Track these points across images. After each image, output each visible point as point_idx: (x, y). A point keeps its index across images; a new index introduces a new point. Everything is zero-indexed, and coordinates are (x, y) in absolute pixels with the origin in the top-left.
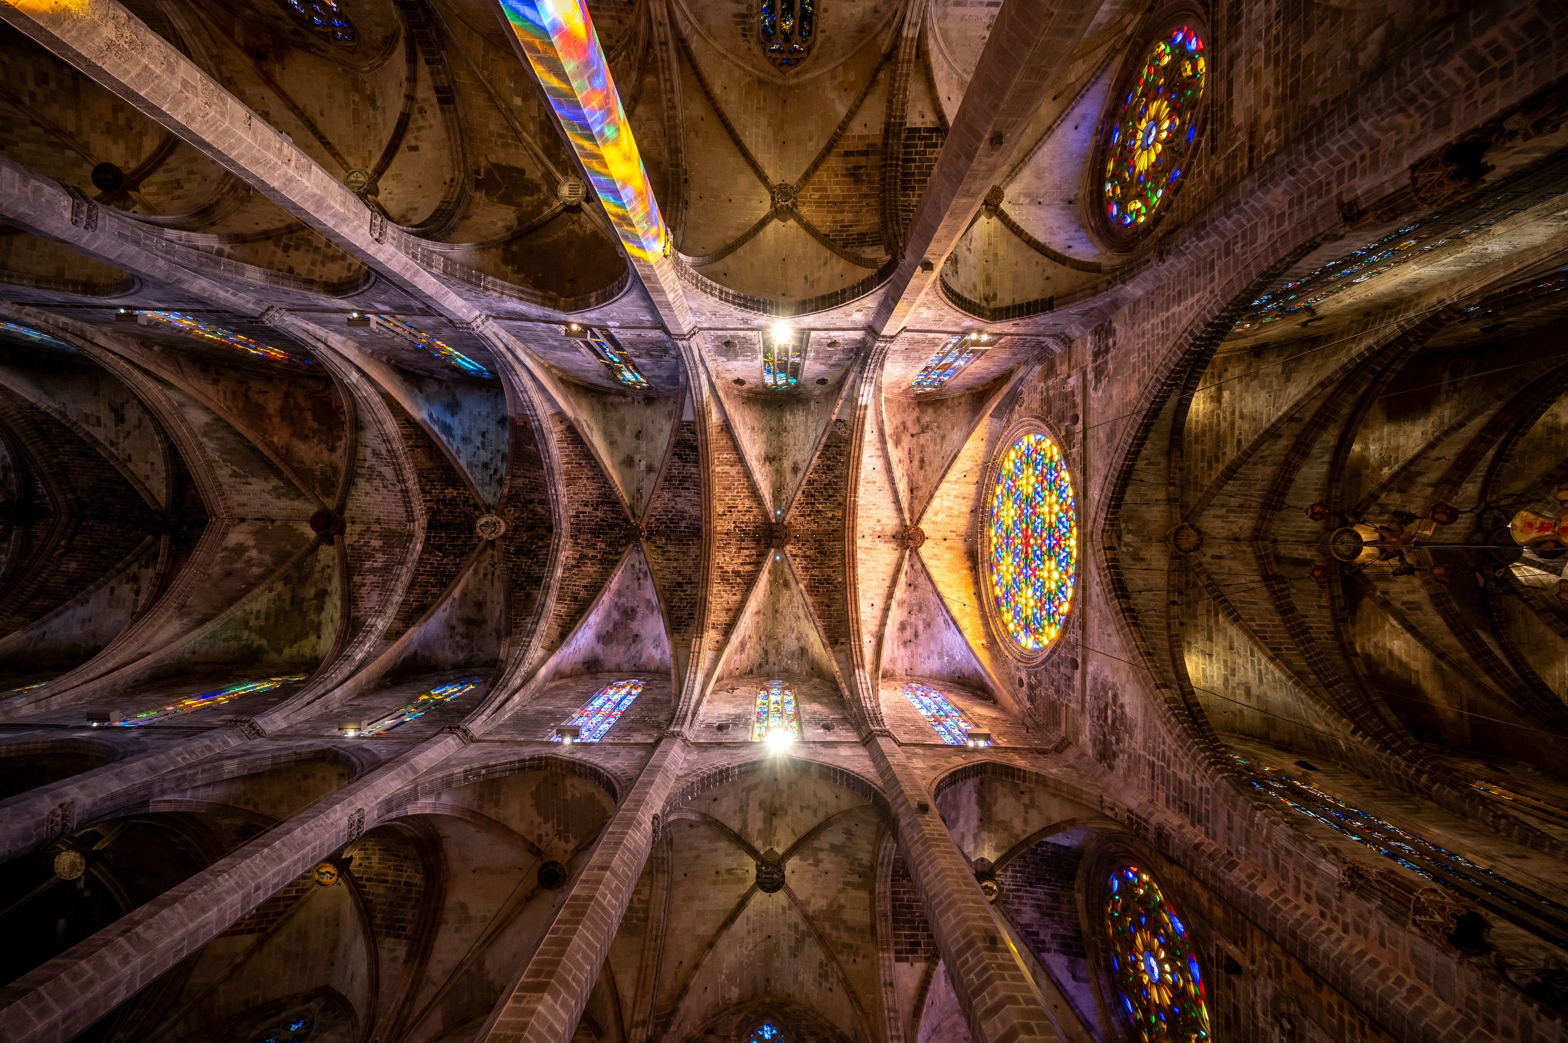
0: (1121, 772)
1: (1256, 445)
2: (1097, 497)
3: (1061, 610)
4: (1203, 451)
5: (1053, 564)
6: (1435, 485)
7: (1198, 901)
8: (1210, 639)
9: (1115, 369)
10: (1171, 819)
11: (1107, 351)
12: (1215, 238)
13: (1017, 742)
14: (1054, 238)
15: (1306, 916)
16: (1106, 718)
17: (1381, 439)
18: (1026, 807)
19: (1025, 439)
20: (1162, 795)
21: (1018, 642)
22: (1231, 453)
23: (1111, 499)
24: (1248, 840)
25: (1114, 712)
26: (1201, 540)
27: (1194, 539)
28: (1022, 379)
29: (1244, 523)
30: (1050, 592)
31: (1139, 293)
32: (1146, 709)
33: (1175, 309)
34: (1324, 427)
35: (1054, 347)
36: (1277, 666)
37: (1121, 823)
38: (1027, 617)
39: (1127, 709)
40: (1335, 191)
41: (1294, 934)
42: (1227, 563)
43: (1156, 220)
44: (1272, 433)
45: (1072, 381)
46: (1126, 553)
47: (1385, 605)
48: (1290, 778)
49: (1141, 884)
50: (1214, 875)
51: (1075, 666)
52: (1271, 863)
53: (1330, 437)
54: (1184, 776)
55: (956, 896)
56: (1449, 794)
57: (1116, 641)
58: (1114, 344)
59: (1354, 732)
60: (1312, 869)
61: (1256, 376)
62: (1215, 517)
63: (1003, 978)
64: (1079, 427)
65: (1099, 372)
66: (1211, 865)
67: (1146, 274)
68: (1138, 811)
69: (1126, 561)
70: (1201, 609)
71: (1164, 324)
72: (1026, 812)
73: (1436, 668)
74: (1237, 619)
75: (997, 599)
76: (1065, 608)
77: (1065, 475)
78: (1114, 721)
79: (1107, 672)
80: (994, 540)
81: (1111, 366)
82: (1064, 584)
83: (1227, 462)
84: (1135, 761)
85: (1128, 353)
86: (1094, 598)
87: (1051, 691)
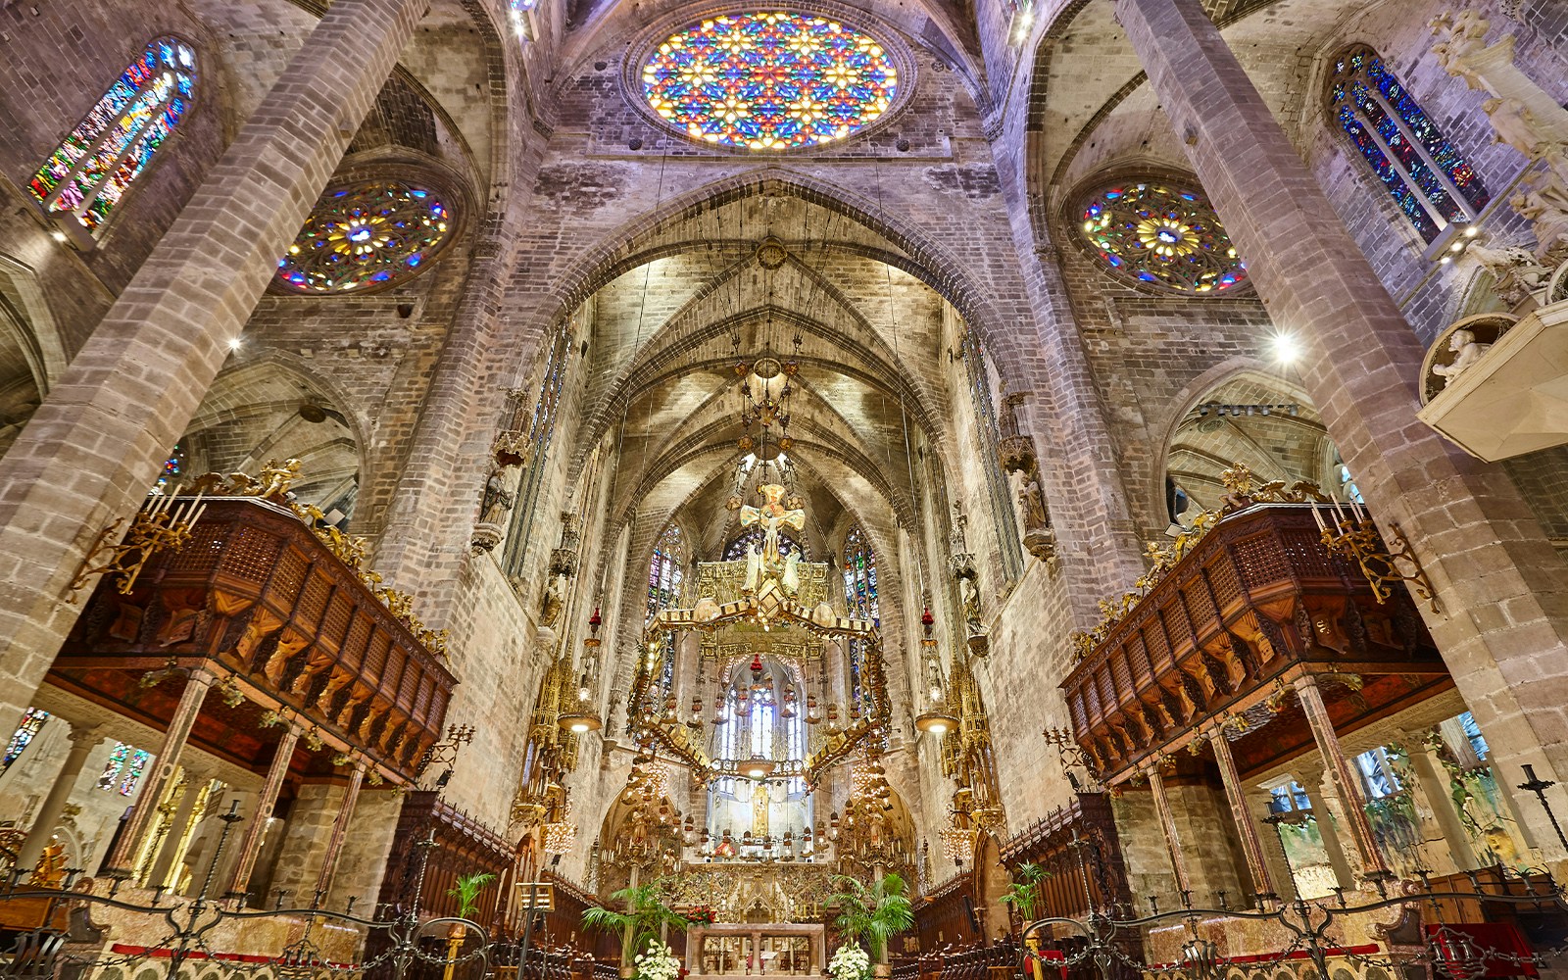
0: (536, 202)
1: (854, 313)
2: (815, 174)
3: (692, 125)
4: (854, 270)
5: (743, 114)
6: (812, 419)
7: (446, 281)
8: (679, 275)
9: (946, 197)
10: (509, 254)
11: (968, 187)
12: (1038, 300)
13: (532, 72)
14: (1111, 126)
15: (475, 367)
16: (587, 185)
17: (850, 390)
18: (463, 91)
19: (892, 72)
20: (528, 247)
21: (648, 62)
22: (848, 293)
23: (812, 191)
24: (517, 323)
25: (595, 194)
26: (770, 268)
27: (772, 262)
28: (964, 69)
29: (786, 301)
30: (713, 109)
31: (1015, 225)
32: (605, 230)
33: (987, 261)
34: (863, 360)
35: (990, 119)
36: (663, 328)
37: (486, 207)
38: (680, 74)
39: (600, 209)
40: (1035, 391)
41: (458, 360)
42: (750, 287)
43: (1082, 243)
44: (863, 324)
45: (946, 143)
46: (757, 203)
47: (721, 392)
48: (572, 339)
49: (435, 223)
50: (477, 297)
51: (635, 145)
52: (505, 342)
53: (854, 363)
54: (553, 268)
55: (362, 71)
56: (589, 434)
57: (667, 197)
58: (972, 196)
59: (619, 380)
60: (513, 370)
61: (916, 313)
62: (792, 278)
63: (320, 155)
64: (893, 152)
65: (946, 178)
66: (484, 294)
67: (1031, 233)
68: (505, 224)
69: (749, 202)
70: (706, 267)
71: (977, 252)
72: (458, 92)
73: (676, 420)
74: (699, 297)
75: (699, 24)
76: (695, 132)
77: (842, 133)
78: (585, 194)
79: (634, 187)
80: (771, 20)
81: (950, 192)
82: (721, 131)
83: (841, 290)
84: (553, 217)
85: (958, 210)
86: (709, 170)
87: (598, 113)
